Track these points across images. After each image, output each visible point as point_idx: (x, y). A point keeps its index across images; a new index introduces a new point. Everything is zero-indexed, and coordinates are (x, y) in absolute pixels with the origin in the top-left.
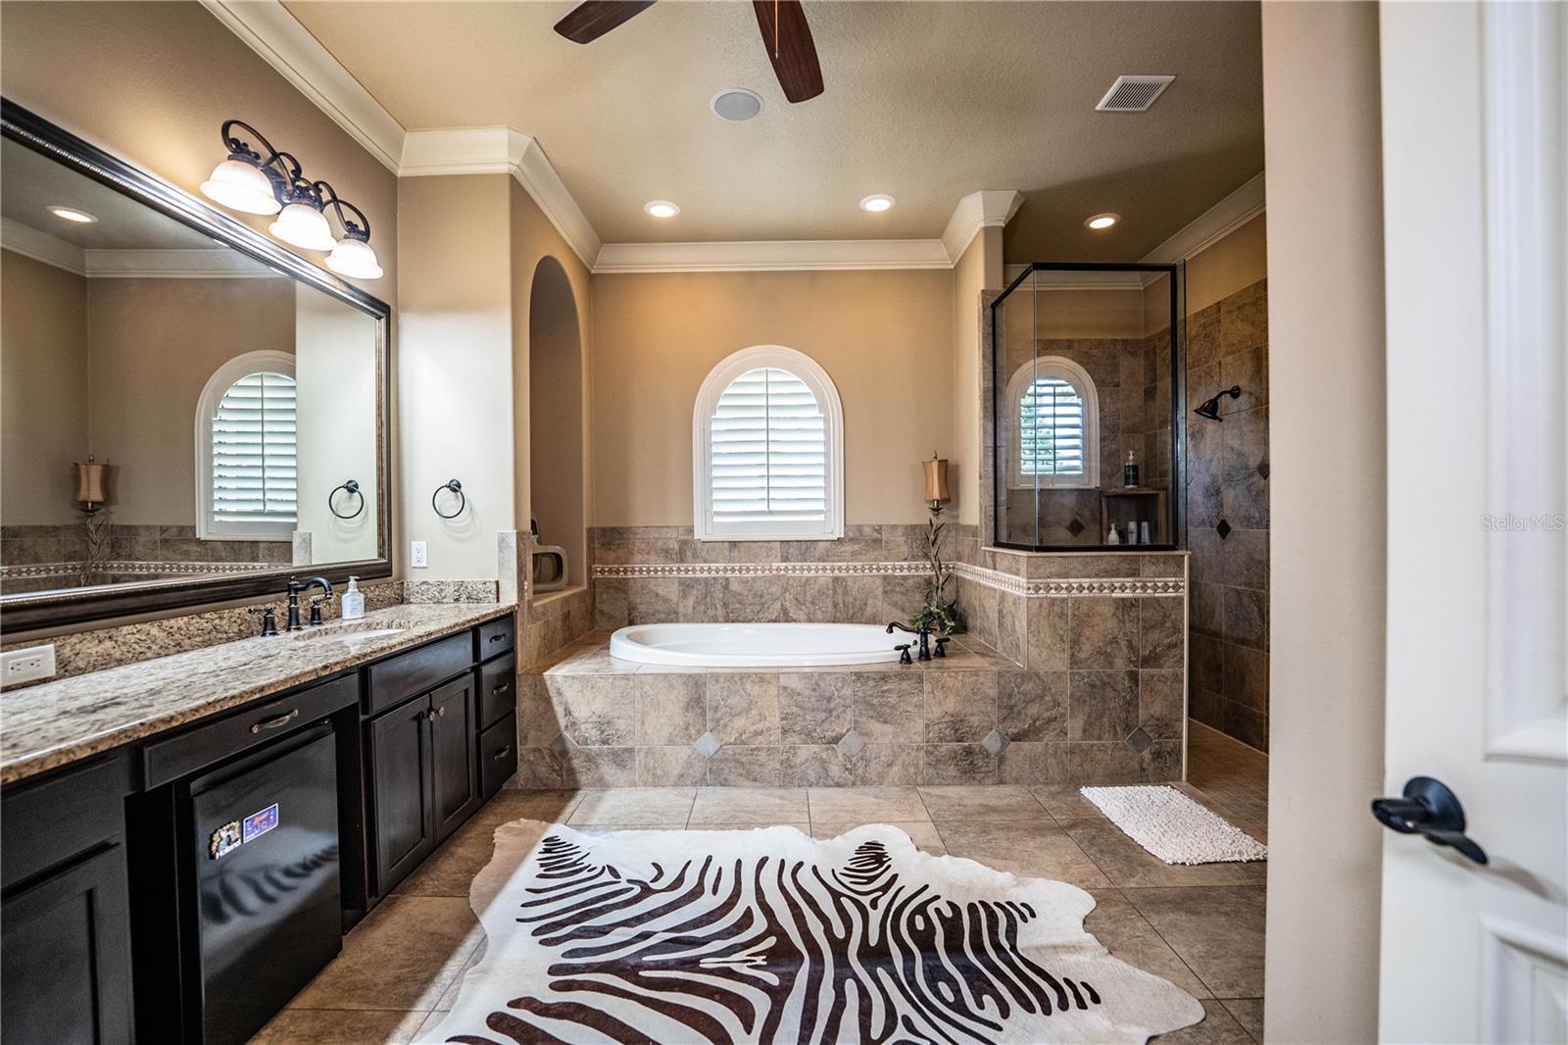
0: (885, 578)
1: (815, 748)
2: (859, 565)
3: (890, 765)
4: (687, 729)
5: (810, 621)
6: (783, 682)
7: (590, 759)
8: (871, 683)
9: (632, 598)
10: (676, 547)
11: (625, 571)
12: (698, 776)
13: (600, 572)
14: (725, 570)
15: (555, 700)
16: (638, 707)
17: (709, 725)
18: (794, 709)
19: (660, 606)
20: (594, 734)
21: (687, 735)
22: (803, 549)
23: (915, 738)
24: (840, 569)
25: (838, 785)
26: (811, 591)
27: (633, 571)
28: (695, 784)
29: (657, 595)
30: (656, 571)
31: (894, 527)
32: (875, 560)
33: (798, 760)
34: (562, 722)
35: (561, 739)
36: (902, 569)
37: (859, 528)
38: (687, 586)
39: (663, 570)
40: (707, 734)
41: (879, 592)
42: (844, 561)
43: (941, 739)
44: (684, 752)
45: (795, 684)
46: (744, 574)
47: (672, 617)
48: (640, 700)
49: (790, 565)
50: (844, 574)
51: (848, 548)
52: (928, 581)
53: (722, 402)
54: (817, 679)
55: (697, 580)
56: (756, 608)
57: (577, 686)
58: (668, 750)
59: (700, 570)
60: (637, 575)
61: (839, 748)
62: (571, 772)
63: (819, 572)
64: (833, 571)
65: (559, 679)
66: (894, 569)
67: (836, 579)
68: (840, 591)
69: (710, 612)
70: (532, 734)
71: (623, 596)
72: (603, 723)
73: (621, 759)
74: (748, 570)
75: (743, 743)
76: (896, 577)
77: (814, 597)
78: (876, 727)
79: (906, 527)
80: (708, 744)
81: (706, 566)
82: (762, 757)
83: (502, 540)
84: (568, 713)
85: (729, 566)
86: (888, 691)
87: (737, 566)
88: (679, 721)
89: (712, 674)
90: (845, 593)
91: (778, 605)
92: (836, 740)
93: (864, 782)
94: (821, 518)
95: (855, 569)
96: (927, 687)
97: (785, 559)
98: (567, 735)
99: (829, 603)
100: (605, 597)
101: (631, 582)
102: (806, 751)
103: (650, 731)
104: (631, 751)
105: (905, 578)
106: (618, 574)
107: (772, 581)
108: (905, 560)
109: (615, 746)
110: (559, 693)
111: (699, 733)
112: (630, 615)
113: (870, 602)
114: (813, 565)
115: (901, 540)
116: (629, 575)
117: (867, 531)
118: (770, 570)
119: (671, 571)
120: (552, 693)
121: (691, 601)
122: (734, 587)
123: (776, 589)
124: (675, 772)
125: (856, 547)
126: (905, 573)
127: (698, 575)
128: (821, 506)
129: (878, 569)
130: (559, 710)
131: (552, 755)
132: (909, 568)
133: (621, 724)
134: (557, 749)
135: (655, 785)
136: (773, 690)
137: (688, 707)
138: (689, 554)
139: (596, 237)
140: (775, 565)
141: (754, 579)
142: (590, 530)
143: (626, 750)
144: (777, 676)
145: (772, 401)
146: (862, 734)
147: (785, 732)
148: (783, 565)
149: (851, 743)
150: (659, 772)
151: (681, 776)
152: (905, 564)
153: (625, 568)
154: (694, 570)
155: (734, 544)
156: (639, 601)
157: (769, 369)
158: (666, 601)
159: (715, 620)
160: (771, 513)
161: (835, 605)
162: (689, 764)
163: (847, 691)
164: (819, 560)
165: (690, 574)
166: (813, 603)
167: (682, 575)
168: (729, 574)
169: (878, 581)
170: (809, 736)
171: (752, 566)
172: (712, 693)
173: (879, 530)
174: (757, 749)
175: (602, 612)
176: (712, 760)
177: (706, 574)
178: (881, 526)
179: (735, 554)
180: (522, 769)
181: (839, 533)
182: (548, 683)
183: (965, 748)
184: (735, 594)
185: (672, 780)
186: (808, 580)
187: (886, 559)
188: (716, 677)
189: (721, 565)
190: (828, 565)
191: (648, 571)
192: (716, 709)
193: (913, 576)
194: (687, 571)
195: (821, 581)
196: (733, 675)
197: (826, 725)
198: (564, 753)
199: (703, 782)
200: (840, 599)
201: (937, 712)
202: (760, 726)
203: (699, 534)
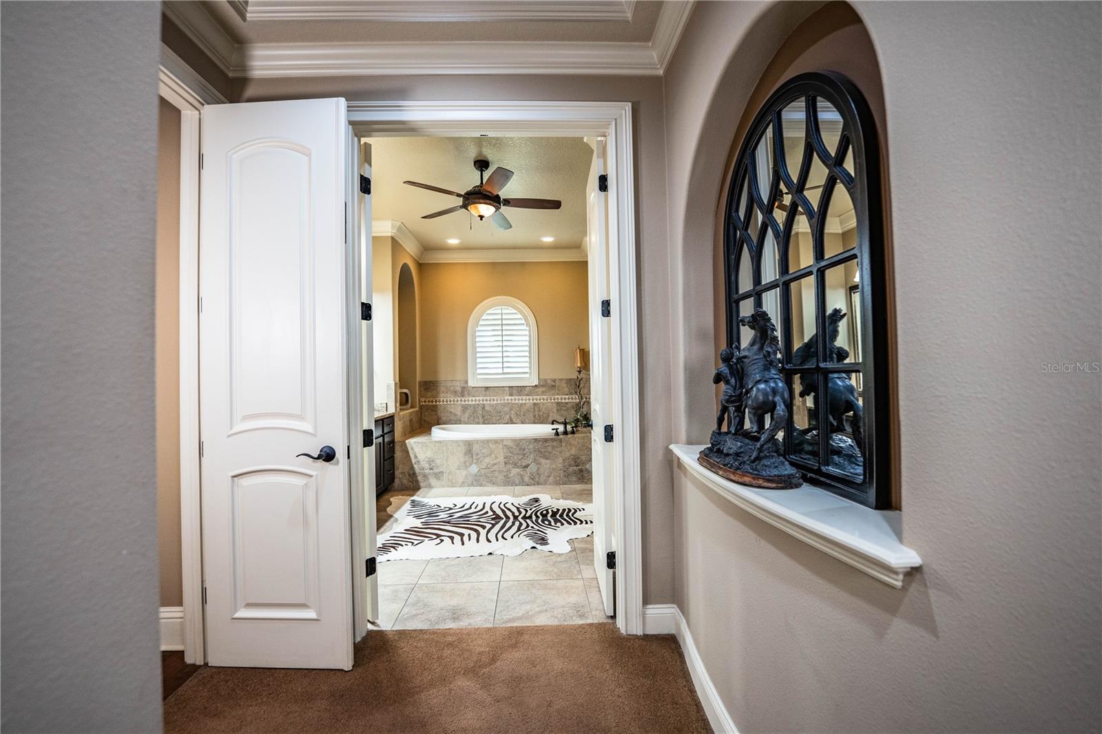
0: (558, 403)
1: (518, 470)
2: (545, 397)
3: (549, 477)
4: (465, 463)
5: (523, 423)
6: (505, 443)
7: (425, 476)
8: (541, 443)
9: (439, 414)
10: (460, 390)
11: (436, 401)
12: (470, 482)
13: (424, 402)
14: (483, 400)
15: (410, 452)
16: (445, 454)
17: (475, 461)
18: (510, 454)
19: (453, 418)
20: (427, 466)
21: (466, 466)
22: (520, 390)
23: (559, 465)
24: (537, 399)
25: (528, 485)
26: (523, 410)
27: (440, 401)
28: (468, 486)
29: (451, 413)
30: (450, 401)
31: (561, 380)
32: (553, 395)
33: (511, 475)
34: (413, 461)
35: (412, 468)
36: (565, 399)
37: (545, 380)
38: (465, 408)
39: (454, 401)
40: (473, 465)
41: (555, 410)
42: (539, 395)
43: (570, 466)
44: (464, 473)
45: (509, 444)
46: (492, 402)
47: (458, 422)
48: (446, 451)
49: (513, 398)
50: (538, 401)
51: (540, 390)
52: (578, 404)
53: (481, 323)
54: (518, 442)
55: (470, 405)
56: (498, 418)
57: (420, 446)
58: (457, 472)
59: (471, 401)
60: (441, 403)
61: (528, 470)
62: (417, 482)
63: (527, 400)
64: (533, 400)
65: (412, 443)
66: (562, 399)
67: (535, 404)
68: (536, 409)
69: (476, 420)
70: (401, 466)
71: (435, 412)
72: (430, 461)
73: (438, 476)
74: (494, 400)
75: (488, 468)
76: (562, 403)
77: (524, 412)
78: (543, 461)
79: (567, 380)
80: (474, 469)
81: (474, 399)
82: (497, 474)
83: (388, 386)
84: (416, 457)
85: (485, 398)
86: (548, 446)
87: (488, 398)
88: (462, 460)
89: (475, 441)
90: (539, 411)
91: (508, 417)
92: (527, 466)
93: (538, 484)
94: (527, 376)
95: (544, 399)
96: (564, 444)
97: (511, 395)
98: (415, 466)
99: (531, 415)
100: (426, 413)
101: (439, 406)
102: (515, 471)
103: (450, 464)
104: (442, 472)
105: (566, 403)
106: (432, 403)
107: (504, 405)
108: (567, 395)
109: (435, 471)
110: (412, 449)
111: (470, 465)
112: (438, 422)
113: (551, 414)
114: (524, 398)
115: (565, 385)
116: (438, 403)
117: (549, 381)
118: (504, 400)
119: (457, 401)
120: (409, 449)
121: (467, 415)
122: (487, 408)
123: (506, 409)
124: (461, 481)
125: (544, 389)
126: (567, 401)
127: (470, 403)
128: (527, 370)
129: (554, 399)
130: (412, 456)
131: (409, 475)
132: (569, 399)
133: (438, 461)
134: (411, 472)
135: (452, 487)
136: (501, 446)
137: (466, 454)
138: (466, 393)
139: (422, 248)
140: (506, 398)
141: (496, 404)
142: (419, 382)
143: (440, 472)
144: (502, 440)
145: (504, 322)
146: (537, 464)
147: (506, 463)
148: (510, 398)
149: (533, 468)
150: (454, 481)
151: (463, 483)
152: (567, 397)
154: (468, 400)
155: (487, 388)
156: (442, 415)
157: (503, 307)
158: (455, 415)
159: (478, 423)
160: (504, 374)
161: (534, 416)
162: (466, 477)
163: (531, 447)
164: (527, 395)
165: (467, 403)
166: (524, 415)
167: (463, 403)
168: (485, 402)
169: (554, 405)
170: (515, 465)
171: (495, 398)
172: (476, 448)
173: (554, 381)
174: (494, 471)
175: (425, 421)
176: (475, 475)
177: (474, 402)
178: (555, 380)
179: (487, 393)
180: (397, 481)
181: (536, 382)
182: (408, 445)
183: (579, 469)
184: (487, 412)
185: (459, 484)
186: (522, 404)
187: (558, 395)
188: (477, 441)
189: (481, 398)
190: (531, 398)
191: (447, 401)
192: (477, 454)
193: (570, 402)
194: (465, 401)
195: (527, 405)
196: (484, 441)
197: (522, 460)
198: (414, 474)
199: (472, 485)
200: (537, 413)
201: (568, 454)
202: (495, 462)
203: (471, 384)
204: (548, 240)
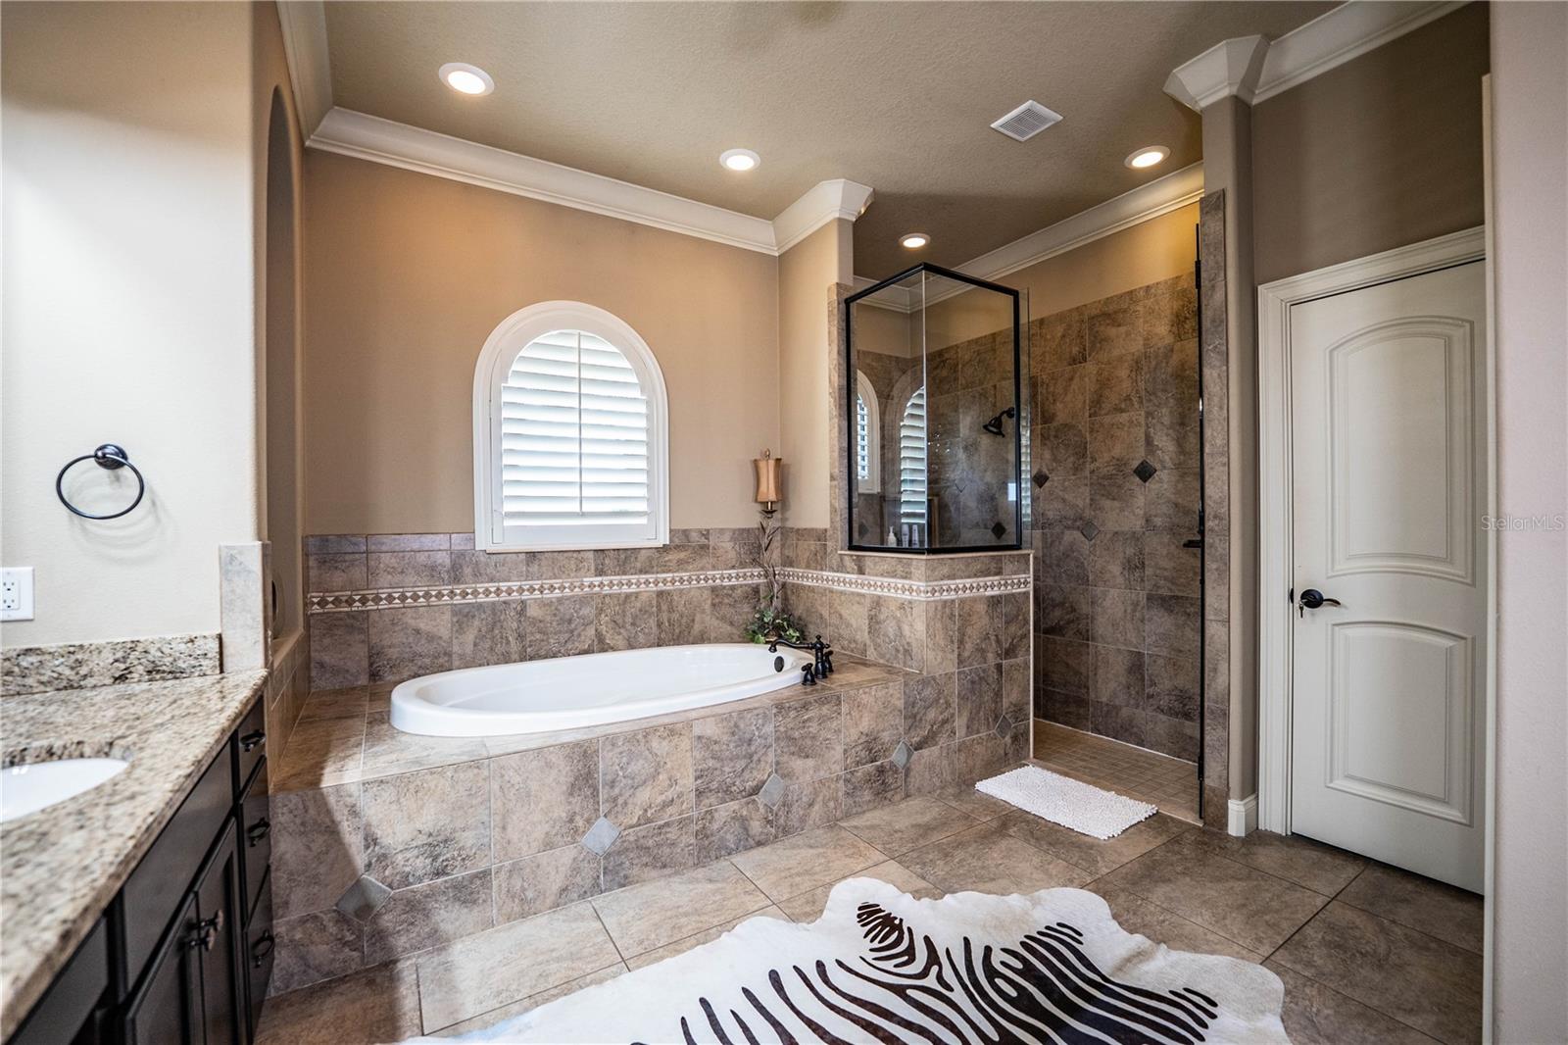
0: (714, 589)
1: (734, 805)
2: (685, 575)
3: (811, 805)
4: (571, 821)
5: (631, 646)
6: (697, 731)
7: (415, 907)
8: (793, 714)
9: (374, 640)
10: (448, 561)
11: (364, 600)
12: (589, 882)
13: (318, 603)
14: (521, 590)
15: (346, 827)
16: (496, 805)
17: (603, 808)
18: (711, 763)
19: (423, 647)
20: (421, 864)
21: (572, 829)
22: (622, 559)
23: (835, 767)
24: (665, 581)
25: (759, 844)
26: (632, 610)
27: (377, 599)
28: (583, 896)
29: (418, 631)
30: (415, 597)
31: (722, 531)
32: (702, 569)
33: (715, 826)
34: (360, 859)
35: (358, 886)
36: (730, 578)
37: (686, 533)
38: (463, 616)
39: (427, 595)
40: (602, 820)
41: (707, 606)
42: (669, 571)
43: (858, 763)
44: (566, 855)
45: (711, 729)
46: (547, 595)
47: (442, 662)
48: (499, 794)
49: (606, 580)
50: (669, 587)
51: (674, 557)
52: (756, 590)
53: (516, 367)
54: (735, 718)
55: (480, 606)
56: (563, 637)
57: (388, 794)
58: (544, 858)
59: (483, 593)
60: (383, 605)
61: (760, 799)
62: (380, 936)
63: (641, 585)
64: (656, 583)
65: (353, 789)
66: (722, 578)
67: (660, 594)
68: (664, 607)
69: (499, 649)
70: (297, 896)
71: (362, 637)
72: (436, 845)
73: (467, 893)
74: (552, 588)
75: (649, 821)
76: (724, 587)
77: (635, 617)
78: (798, 764)
79: (734, 531)
80: (602, 834)
81: (492, 587)
82: (673, 833)
83: (228, 562)
84: (371, 841)
85: (526, 585)
86: (809, 719)
87: (537, 584)
88: (561, 812)
89: (606, 737)
90: (671, 610)
91: (591, 631)
92: (756, 790)
93: (786, 831)
94: (643, 521)
95: (682, 581)
96: (844, 708)
97: (600, 572)
98: (371, 878)
99: (652, 622)
100: (327, 641)
101: (374, 616)
102: (725, 811)
103: (515, 838)
104: (484, 875)
105: (733, 588)
106: (350, 605)
107: (583, 601)
108: (733, 567)
109: (458, 874)
110: (354, 812)
111: (589, 822)
112: (371, 665)
113: (698, 618)
114: (634, 578)
115: (729, 545)
116: (370, 605)
117: (694, 536)
118: (582, 587)
119: (440, 595)
120: (340, 815)
121: (470, 636)
122: (533, 611)
123: (588, 612)
124: (555, 888)
125: (682, 555)
126: (734, 582)
127: (482, 599)
128: (643, 507)
129: (706, 580)
130: (353, 840)
131: (342, 919)
132: (738, 577)
133: (468, 839)
134: (350, 906)
135: (523, 915)
136: (685, 743)
137: (573, 789)
138: (468, 571)
140: (587, 580)
141: (560, 600)
142: (305, 538)
143: (476, 876)
144: (689, 724)
145: (586, 374)
146: (784, 776)
147: (699, 793)
148: (597, 580)
149: (773, 791)
150: (530, 894)
151: (565, 890)
152: (733, 572)
153: (363, 596)
154: (475, 593)
155: (532, 556)
156: (386, 643)
157: (582, 333)
158: (431, 638)
159: (506, 659)
160: (583, 515)
161: (659, 625)
162: (576, 870)
163: (769, 729)
164: (641, 572)
165: (470, 599)
166: (633, 624)
167: (458, 600)
168: (526, 595)
169: (707, 594)
170: (727, 793)
171: (557, 583)
172: (607, 763)
173: (706, 534)
174: (667, 824)
175: (322, 665)
176: (608, 856)
177: (493, 598)
178: (708, 531)
179: (534, 568)
180: (283, 958)
181: (664, 539)
182: (332, 800)
183: (878, 767)
184: (534, 622)
185: (548, 902)
186: (628, 596)
187: (714, 568)
188: (611, 740)
189: (515, 585)
190: (651, 577)
191: (403, 598)
192: (612, 784)
193: (741, 586)
194: (464, 594)
195: (643, 597)
196: (635, 734)
197: (746, 775)
198: (366, 910)
199: (596, 888)
200: (665, 616)
201: (854, 733)
202: (670, 794)
203: (483, 543)
204: (740, 162)
